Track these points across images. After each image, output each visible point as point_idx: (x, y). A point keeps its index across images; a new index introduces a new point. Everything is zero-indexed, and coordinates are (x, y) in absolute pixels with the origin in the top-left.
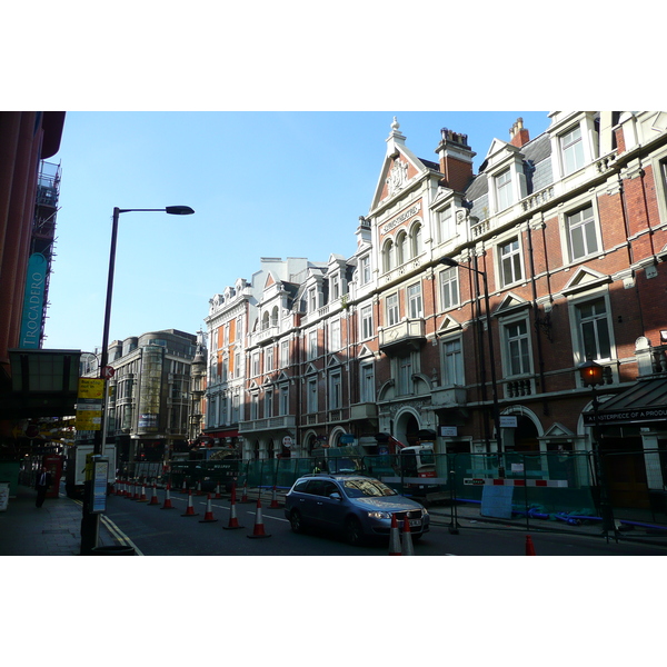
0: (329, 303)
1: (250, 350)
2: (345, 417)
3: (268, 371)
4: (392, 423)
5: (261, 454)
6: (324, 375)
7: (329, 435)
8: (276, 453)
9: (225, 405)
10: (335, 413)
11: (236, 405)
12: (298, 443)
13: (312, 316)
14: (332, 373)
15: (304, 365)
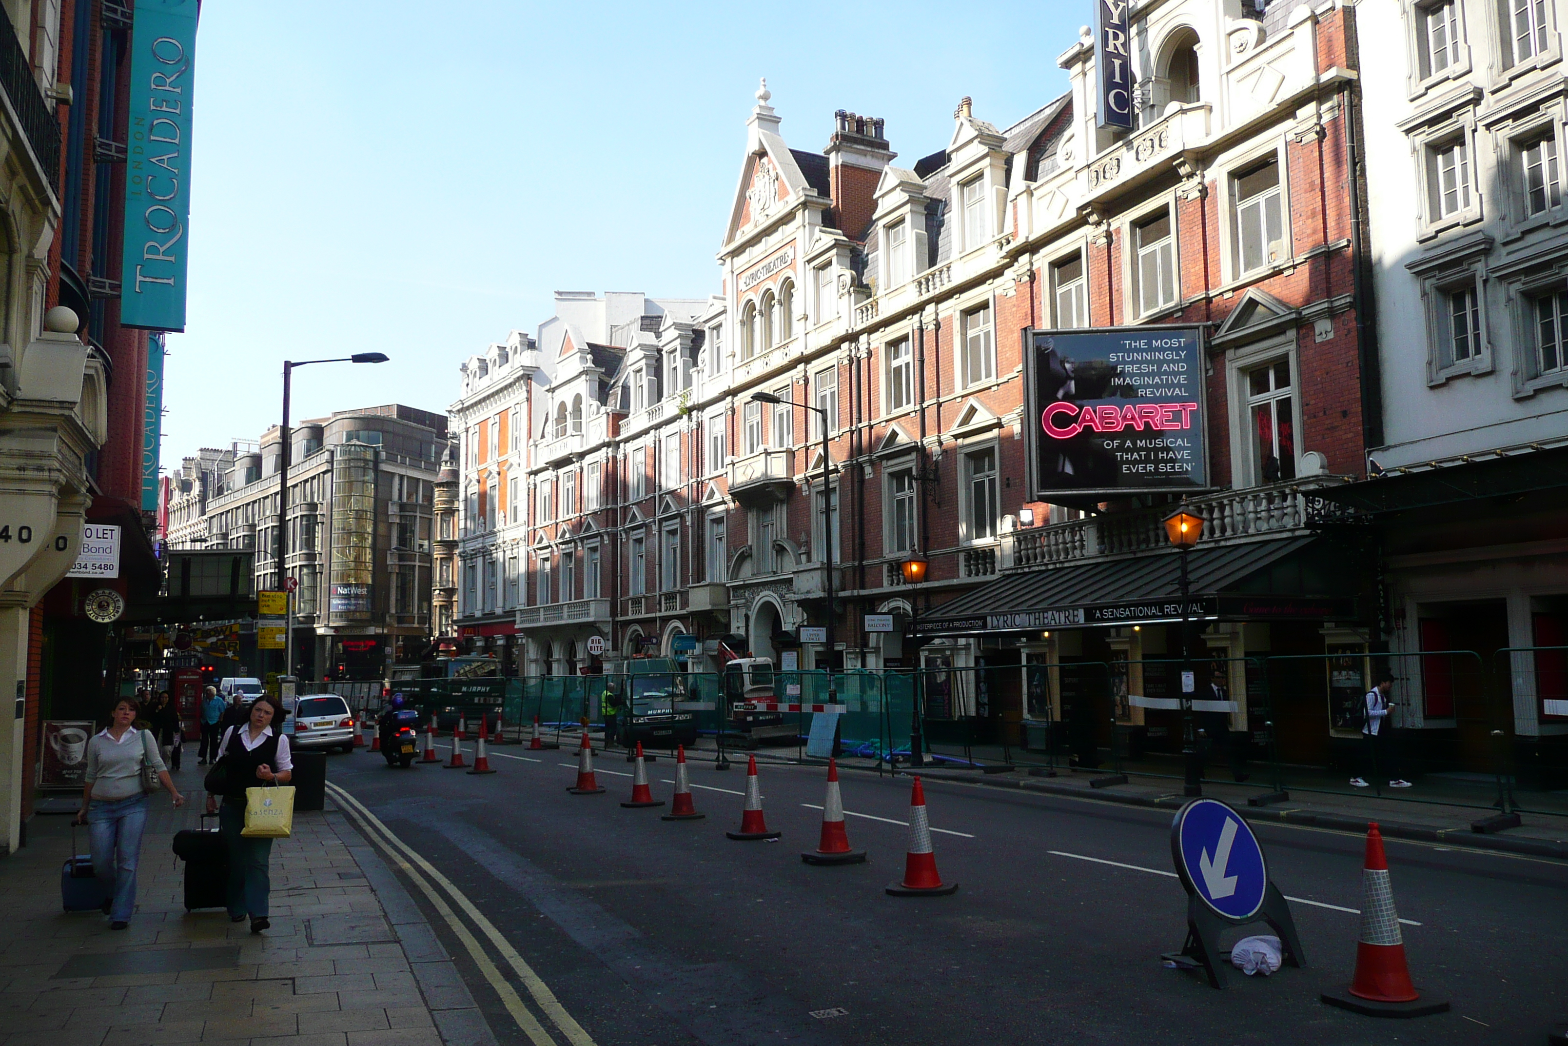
0: (663, 399)
1: (535, 473)
2: (685, 604)
3: (566, 515)
4: (747, 617)
5: (555, 666)
6: (655, 528)
7: (661, 635)
8: (579, 666)
9: (494, 574)
10: (670, 597)
11: (512, 574)
12: (615, 648)
13: (636, 421)
14: (668, 526)
15: (625, 509)
